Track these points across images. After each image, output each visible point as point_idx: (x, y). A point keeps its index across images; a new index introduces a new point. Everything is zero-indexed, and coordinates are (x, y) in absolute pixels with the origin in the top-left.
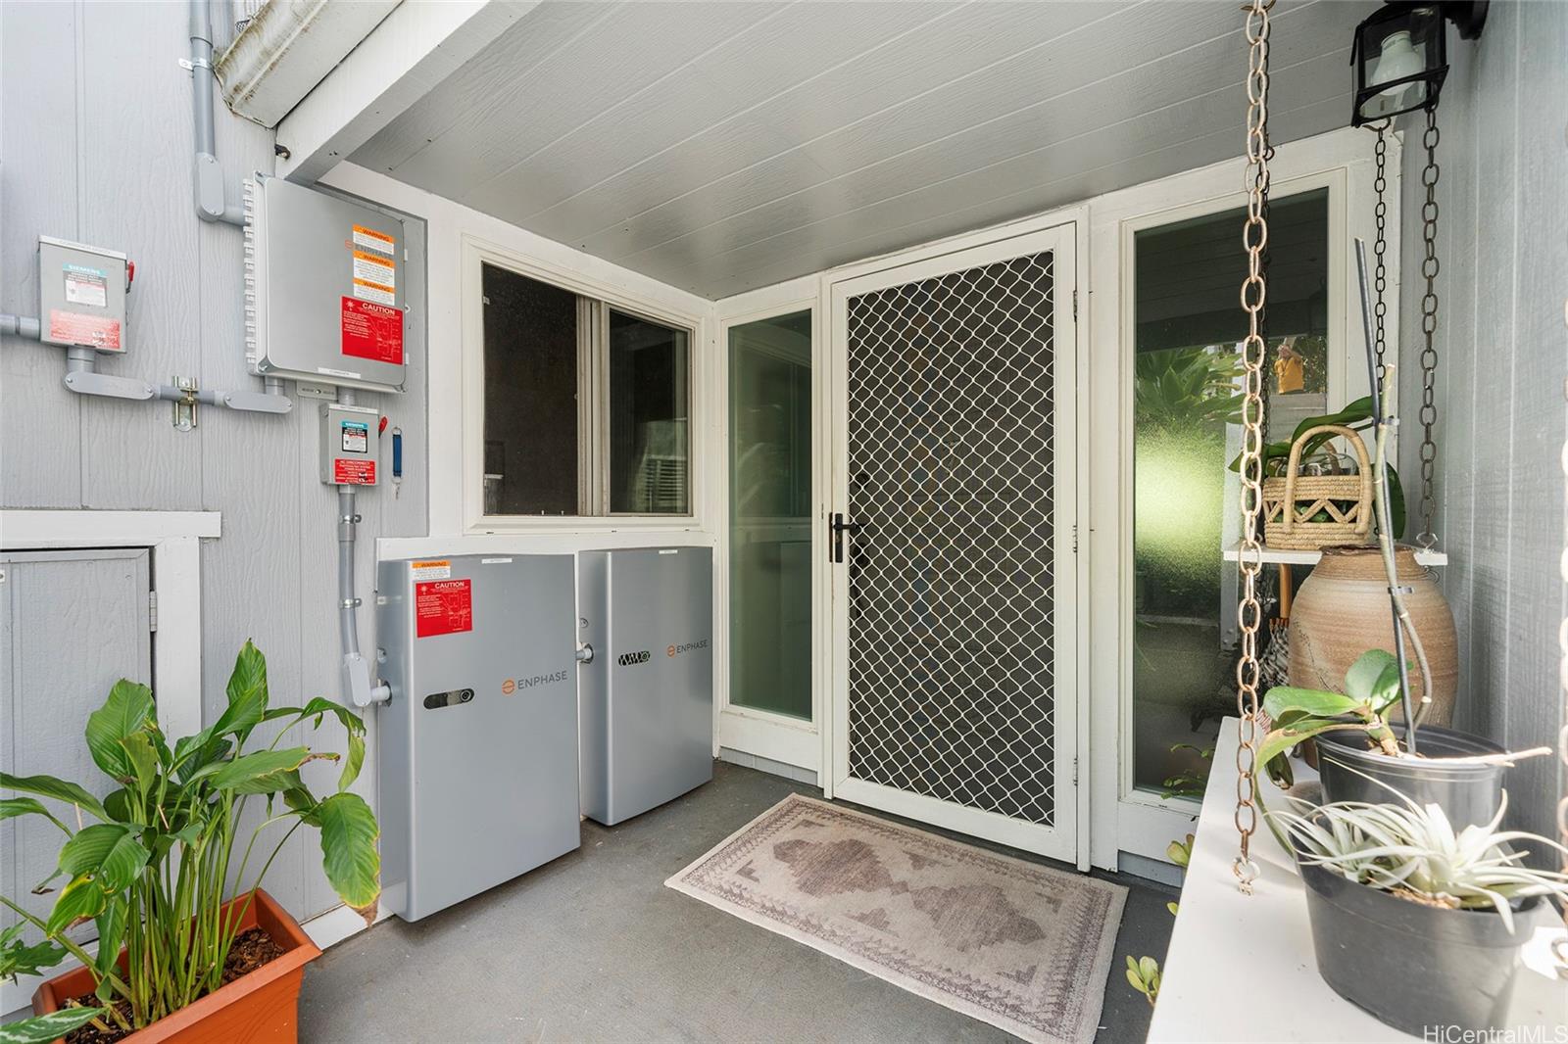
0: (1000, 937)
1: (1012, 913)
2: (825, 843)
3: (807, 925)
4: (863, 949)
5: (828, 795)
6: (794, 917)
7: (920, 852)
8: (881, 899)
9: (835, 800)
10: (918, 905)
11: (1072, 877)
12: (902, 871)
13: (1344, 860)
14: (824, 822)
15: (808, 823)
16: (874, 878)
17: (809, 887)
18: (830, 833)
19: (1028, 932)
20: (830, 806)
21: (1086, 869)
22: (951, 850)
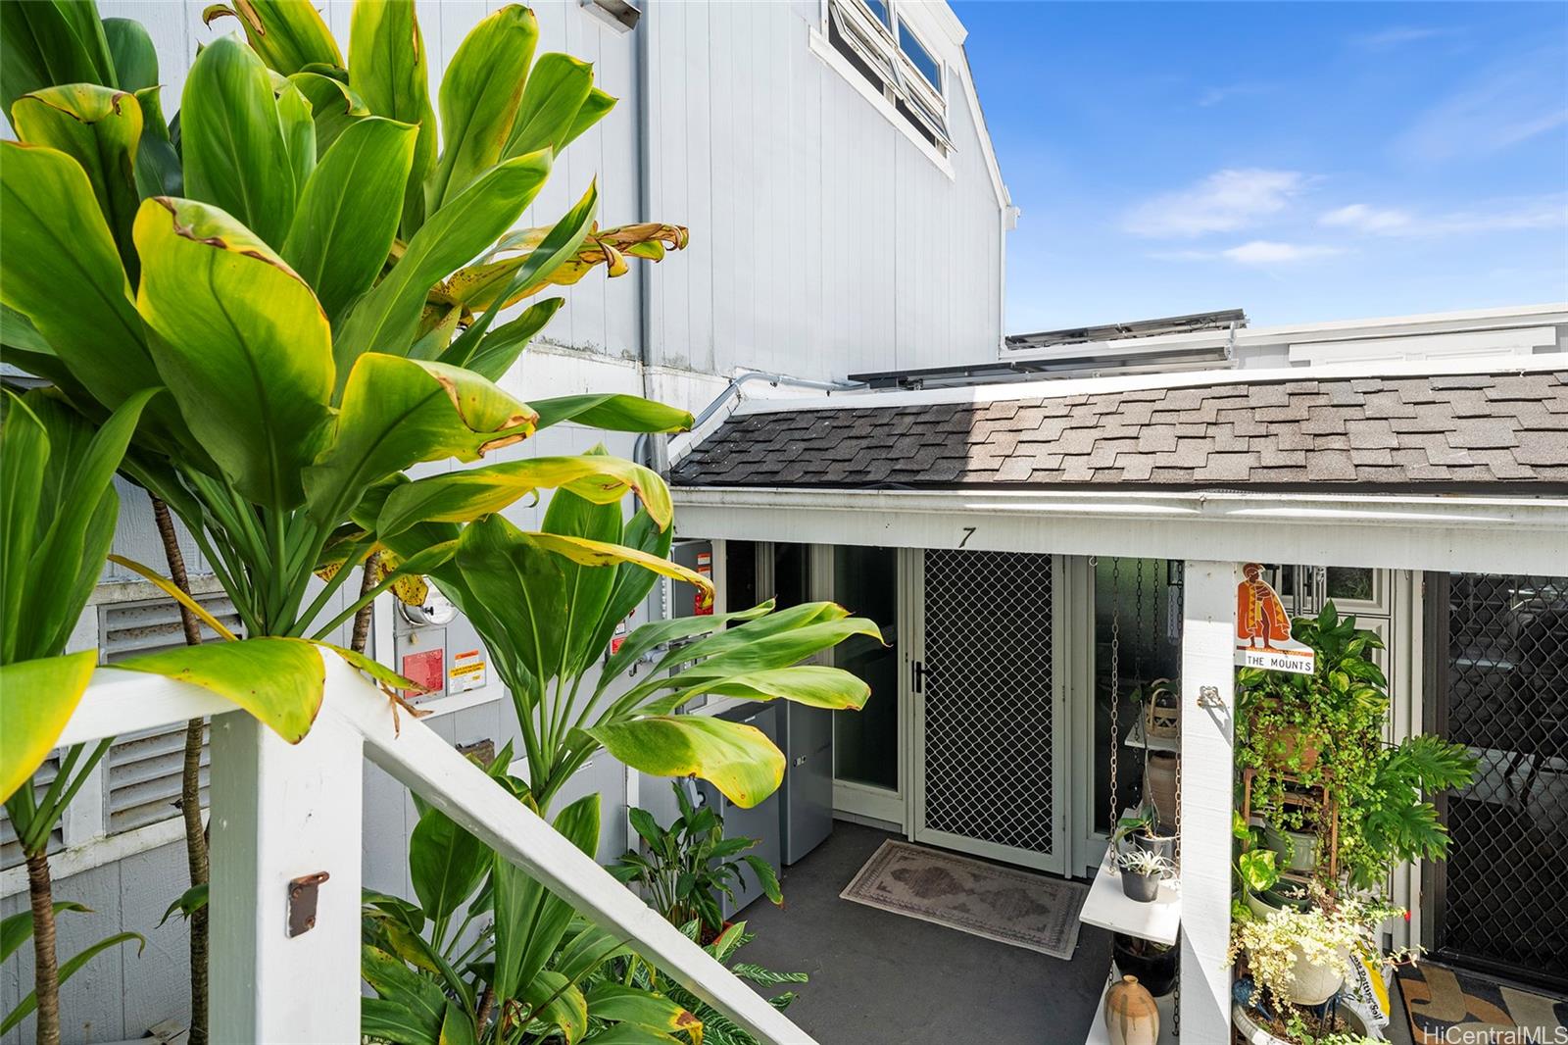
0: (1027, 913)
1: (1032, 902)
2: (920, 869)
3: (927, 913)
4: (959, 921)
5: (911, 839)
6: (920, 910)
7: (976, 872)
8: (962, 898)
9: (916, 843)
10: (982, 900)
11: (1062, 882)
12: (969, 884)
13: (1127, 865)
14: (914, 857)
15: (906, 858)
16: (955, 888)
17: (923, 894)
18: (920, 864)
19: (1042, 910)
20: (914, 846)
21: (1070, 877)
22: (994, 870)
